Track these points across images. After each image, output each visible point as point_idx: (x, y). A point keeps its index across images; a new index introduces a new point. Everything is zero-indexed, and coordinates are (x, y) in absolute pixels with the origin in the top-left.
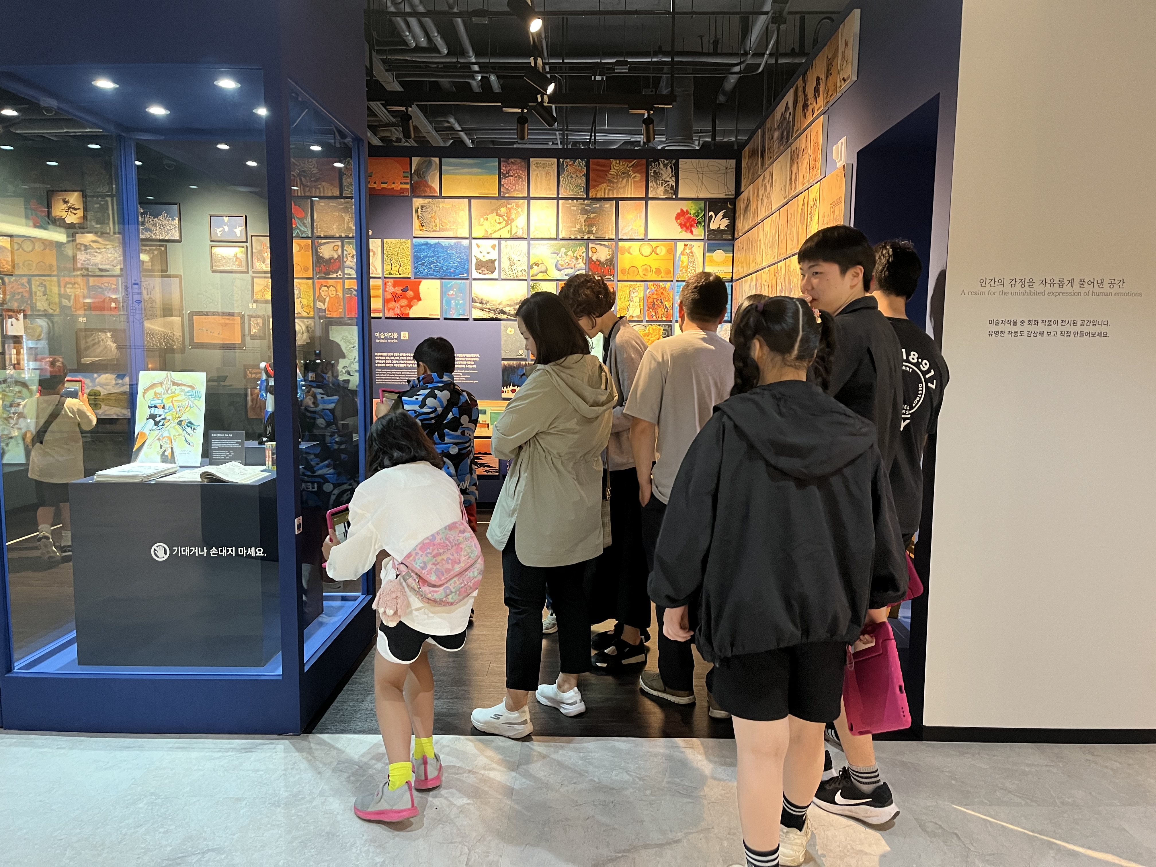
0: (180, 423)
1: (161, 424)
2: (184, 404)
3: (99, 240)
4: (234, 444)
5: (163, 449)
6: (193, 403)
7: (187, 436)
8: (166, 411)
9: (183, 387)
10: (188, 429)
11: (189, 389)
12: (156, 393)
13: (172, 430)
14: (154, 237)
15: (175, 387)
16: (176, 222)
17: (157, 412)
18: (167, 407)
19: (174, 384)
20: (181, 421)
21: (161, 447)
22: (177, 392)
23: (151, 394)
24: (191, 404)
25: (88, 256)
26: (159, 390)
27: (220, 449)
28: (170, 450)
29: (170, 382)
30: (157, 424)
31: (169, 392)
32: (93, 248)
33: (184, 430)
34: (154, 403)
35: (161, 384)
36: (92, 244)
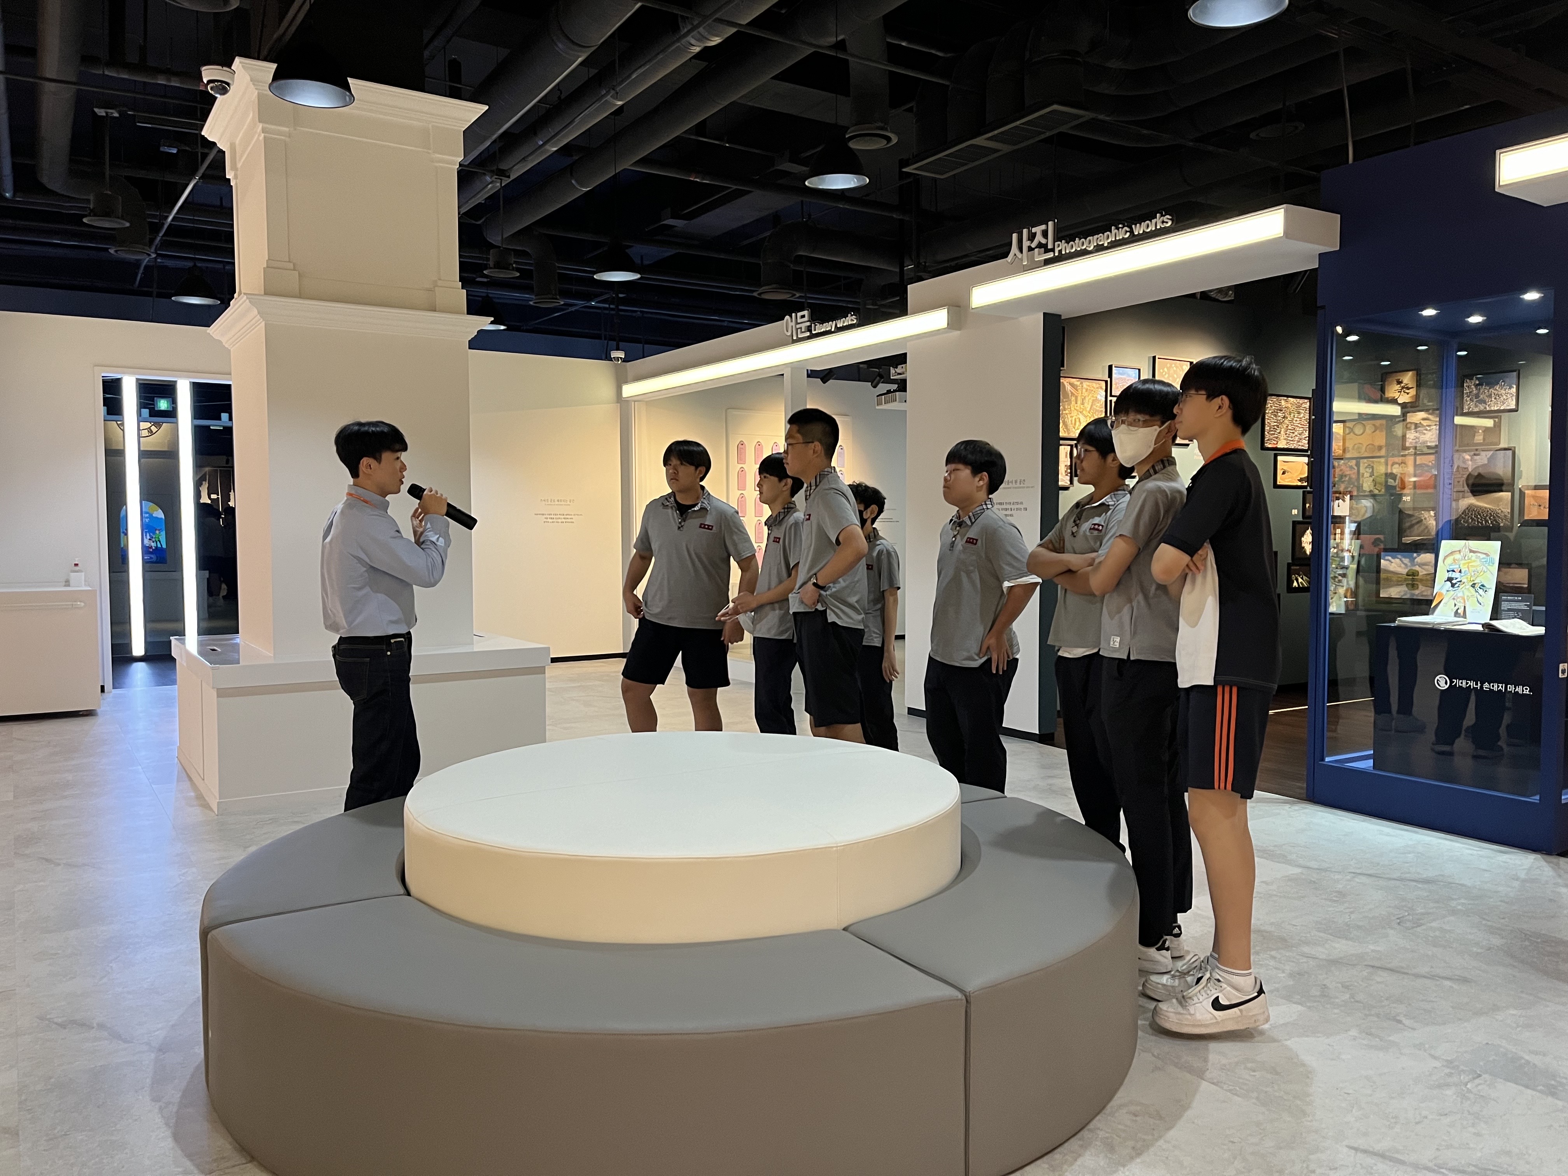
0: (1473, 586)
1: (1456, 585)
2: (1478, 569)
3: (1430, 417)
4: (1523, 606)
5: (1457, 607)
6: (1487, 568)
7: (1479, 597)
8: (1462, 574)
9: (1479, 555)
10: (1481, 591)
11: (1485, 556)
12: (1454, 560)
13: (1465, 591)
14: (1488, 409)
15: (1472, 554)
16: (1514, 390)
17: (1453, 575)
18: (1463, 571)
19: (1471, 551)
20: (1474, 584)
21: (1455, 605)
22: (1473, 558)
23: (1449, 560)
24: (1485, 569)
25: (1417, 434)
26: (1457, 556)
27: (1509, 610)
28: (1462, 608)
29: (1467, 550)
30: (1453, 585)
31: (1466, 558)
32: (1423, 426)
33: (1476, 592)
34: (1452, 567)
35: (1460, 551)
36: (1422, 422)
